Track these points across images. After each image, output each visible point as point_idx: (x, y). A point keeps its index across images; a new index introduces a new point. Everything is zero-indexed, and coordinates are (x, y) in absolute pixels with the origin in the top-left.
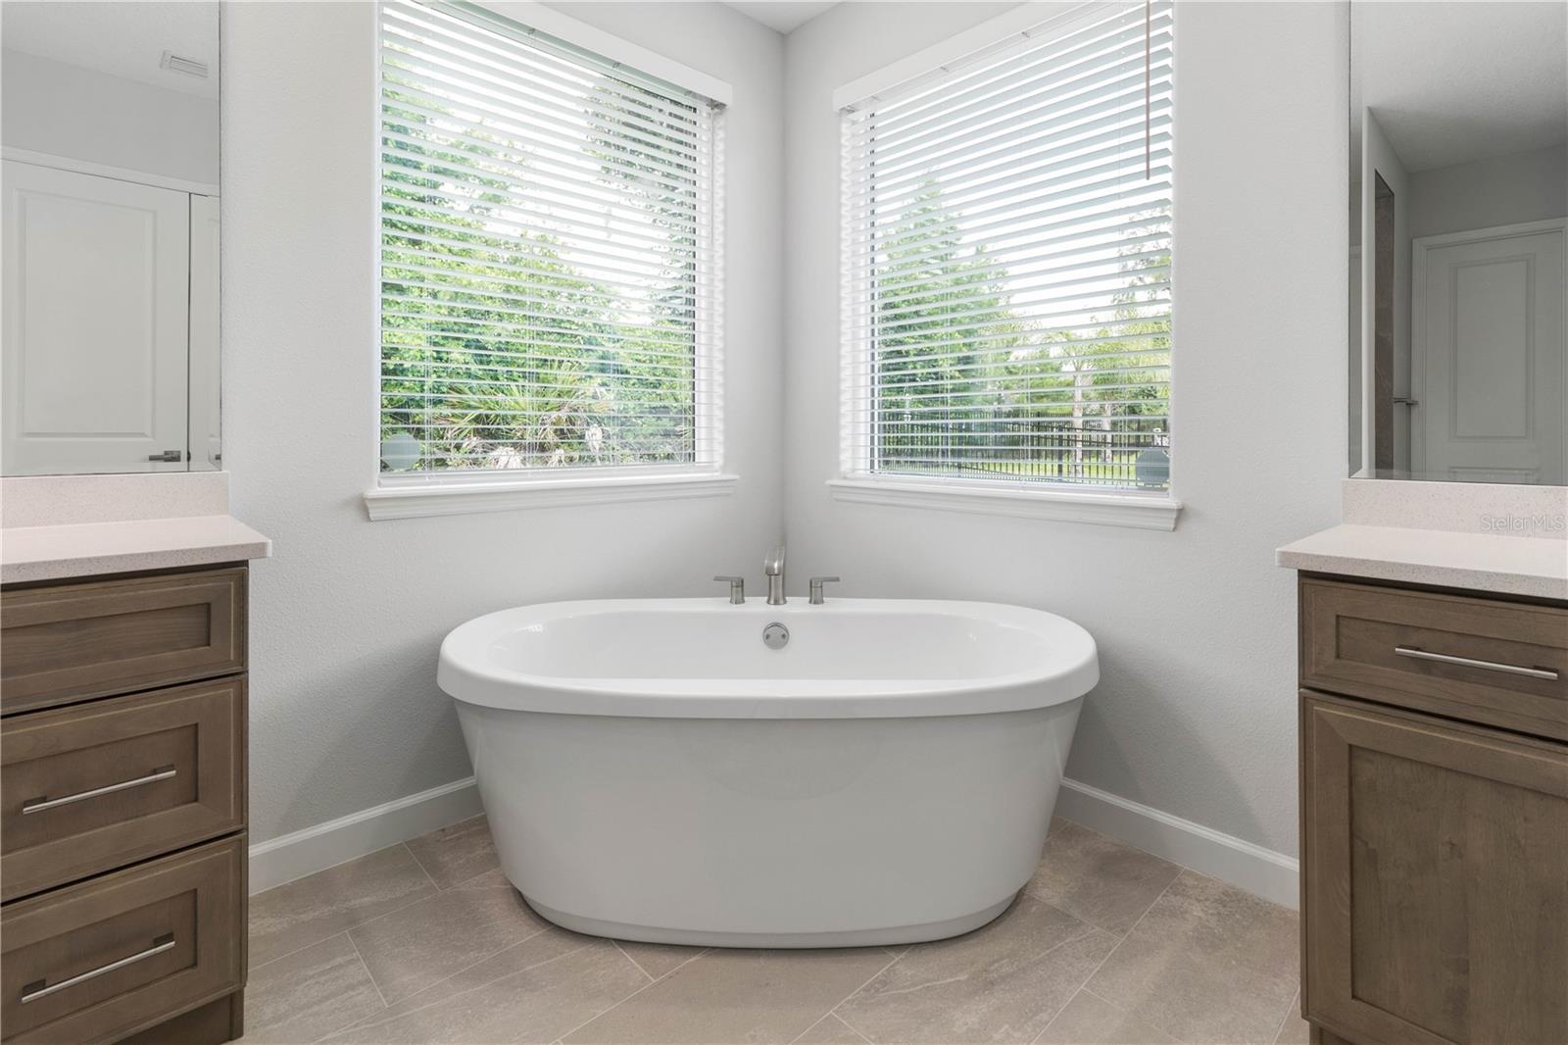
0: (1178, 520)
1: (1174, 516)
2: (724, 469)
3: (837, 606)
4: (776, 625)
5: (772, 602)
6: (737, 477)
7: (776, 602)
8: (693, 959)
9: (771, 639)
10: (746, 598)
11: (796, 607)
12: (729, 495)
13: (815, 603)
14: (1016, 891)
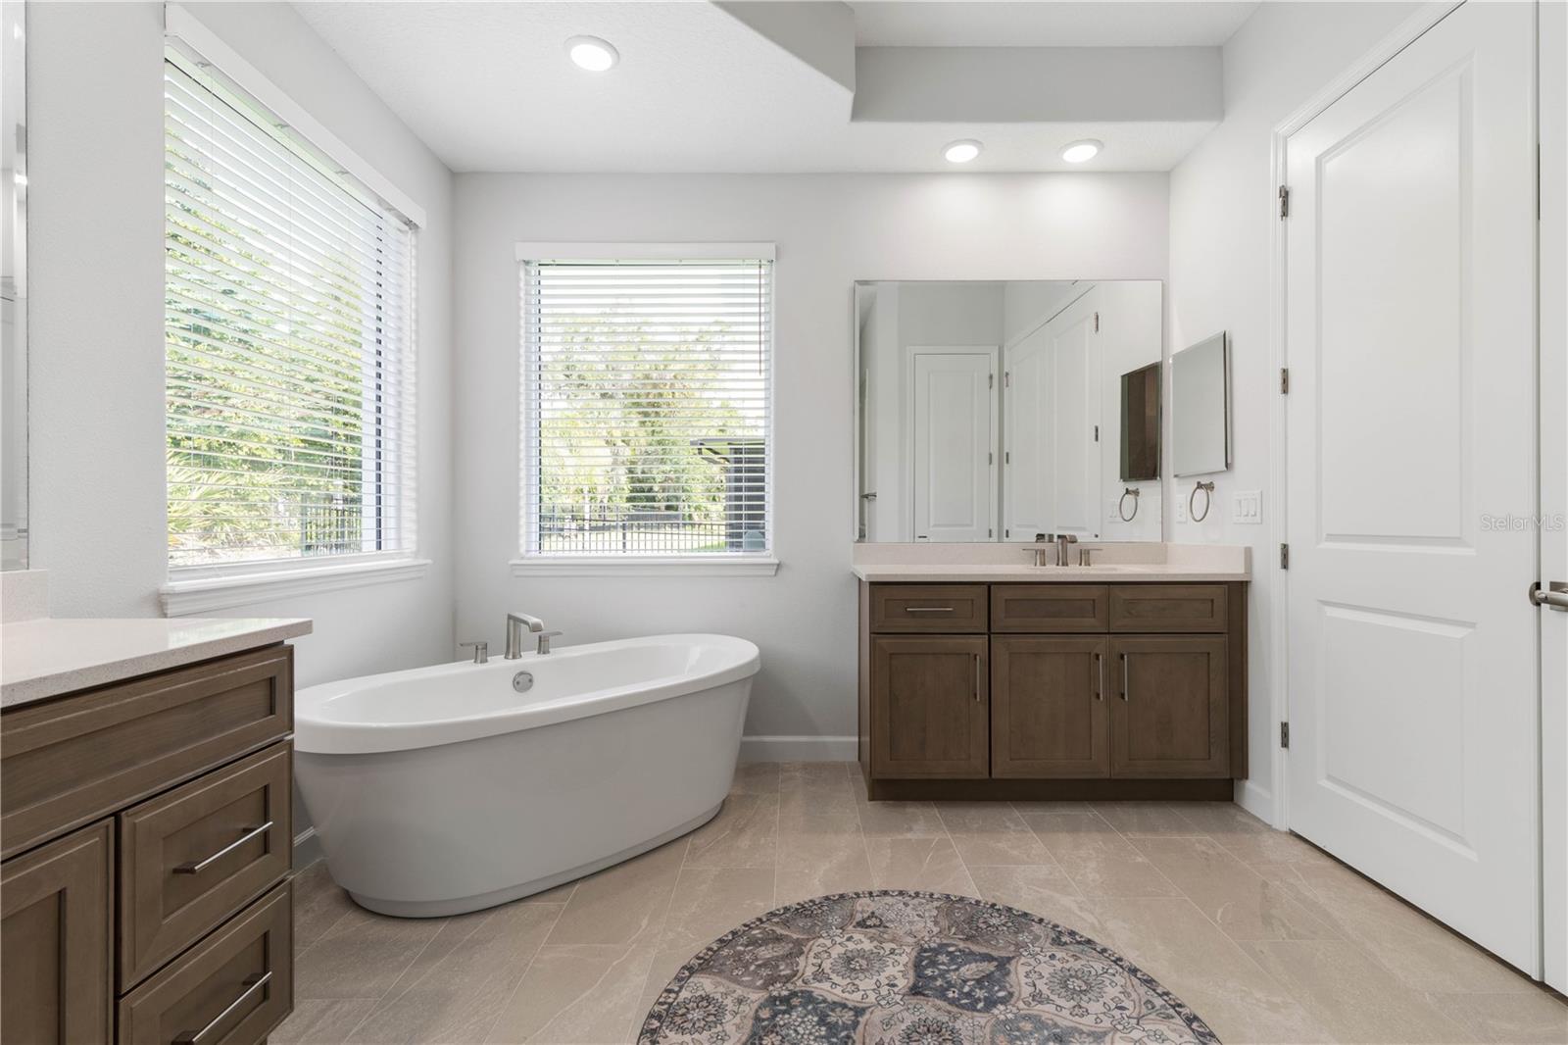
0: (777, 570)
1: (775, 567)
2: (416, 554)
3: (558, 653)
4: (521, 673)
5: (511, 657)
6: (429, 561)
7: (514, 657)
8: (577, 886)
9: (520, 685)
10: (489, 658)
11: (529, 659)
12: (419, 578)
13: (544, 653)
14: (721, 800)
